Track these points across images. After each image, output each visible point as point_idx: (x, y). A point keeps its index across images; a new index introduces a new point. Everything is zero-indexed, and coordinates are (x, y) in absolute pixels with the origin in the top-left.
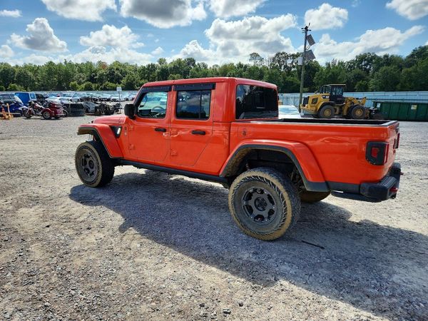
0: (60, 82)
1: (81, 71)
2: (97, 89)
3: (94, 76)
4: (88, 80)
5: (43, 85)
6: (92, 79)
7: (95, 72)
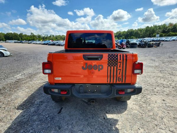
0: (150, 34)
1: (160, 28)
2: (165, 36)
3: (165, 30)
4: (162, 32)
5: (143, 36)
6: (164, 32)
7: (166, 28)
